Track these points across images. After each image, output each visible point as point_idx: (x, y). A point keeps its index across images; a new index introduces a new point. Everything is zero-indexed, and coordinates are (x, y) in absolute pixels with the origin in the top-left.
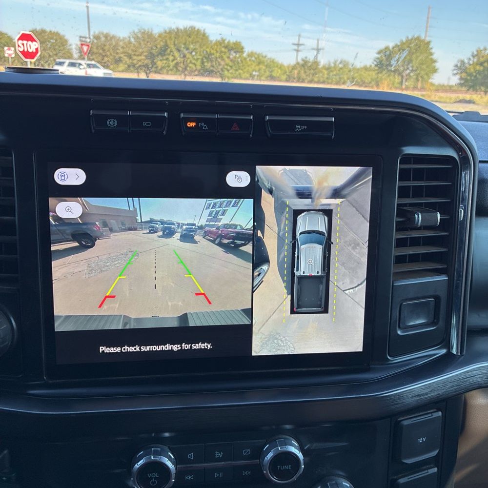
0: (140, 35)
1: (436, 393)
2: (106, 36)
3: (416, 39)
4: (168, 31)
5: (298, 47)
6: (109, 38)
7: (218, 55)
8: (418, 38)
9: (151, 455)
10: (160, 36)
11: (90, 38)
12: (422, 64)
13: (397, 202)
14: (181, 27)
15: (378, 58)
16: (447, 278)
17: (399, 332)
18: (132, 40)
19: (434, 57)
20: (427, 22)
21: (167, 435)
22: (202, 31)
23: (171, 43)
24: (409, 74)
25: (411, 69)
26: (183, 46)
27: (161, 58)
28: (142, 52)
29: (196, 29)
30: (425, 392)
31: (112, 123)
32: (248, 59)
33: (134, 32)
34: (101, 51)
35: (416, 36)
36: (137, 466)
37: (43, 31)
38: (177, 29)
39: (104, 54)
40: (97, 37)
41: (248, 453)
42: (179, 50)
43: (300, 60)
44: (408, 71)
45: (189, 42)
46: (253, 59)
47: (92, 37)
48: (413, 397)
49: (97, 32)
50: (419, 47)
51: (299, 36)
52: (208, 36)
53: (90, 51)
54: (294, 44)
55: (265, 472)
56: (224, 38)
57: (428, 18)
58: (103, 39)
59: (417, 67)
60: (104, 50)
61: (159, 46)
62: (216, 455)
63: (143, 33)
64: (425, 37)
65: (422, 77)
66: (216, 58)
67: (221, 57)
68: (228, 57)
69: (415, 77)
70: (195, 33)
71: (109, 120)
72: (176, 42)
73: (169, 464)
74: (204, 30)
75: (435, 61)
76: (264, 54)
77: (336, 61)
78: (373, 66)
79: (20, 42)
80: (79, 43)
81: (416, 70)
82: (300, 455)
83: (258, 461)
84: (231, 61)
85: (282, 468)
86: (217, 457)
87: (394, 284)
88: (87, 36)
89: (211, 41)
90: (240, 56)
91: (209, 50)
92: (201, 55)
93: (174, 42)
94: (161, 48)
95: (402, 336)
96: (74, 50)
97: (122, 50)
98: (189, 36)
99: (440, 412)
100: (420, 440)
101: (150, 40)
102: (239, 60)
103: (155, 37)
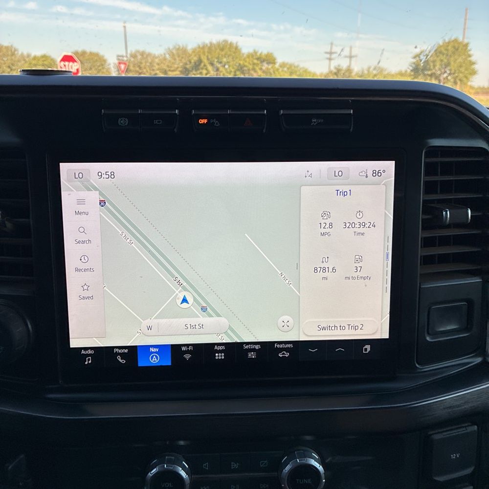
0: (174, 52)
1: (470, 405)
2: (142, 54)
3: (453, 41)
4: (201, 46)
5: (331, 55)
6: (145, 56)
7: (251, 67)
8: (456, 40)
9: (164, 464)
10: (194, 51)
11: (127, 57)
12: (461, 66)
13: (423, 198)
14: (214, 42)
15: (414, 63)
16: (481, 280)
17: (428, 339)
18: (167, 56)
19: (473, 59)
20: (465, 24)
21: (182, 443)
22: (235, 45)
23: (204, 58)
24: (447, 77)
25: (448, 72)
26: (216, 60)
27: (195, 73)
28: (178, 68)
29: (229, 42)
30: (458, 403)
31: (123, 122)
32: (280, 70)
33: (169, 49)
34: (138, 69)
35: (453, 38)
36: (150, 475)
37: (84, 53)
38: (211, 43)
39: (140, 71)
40: (134, 56)
41: (265, 464)
42: (212, 64)
43: (332, 68)
44: (445, 75)
45: (222, 55)
46: (285, 69)
47: (129, 56)
48: (444, 409)
49: (134, 51)
50: (457, 50)
51: (332, 44)
52: (241, 49)
53: (127, 69)
54: (326, 53)
55: (283, 485)
56: (257, 50)
57: (466, 20)
58: (139, 57)
59: (455, 71)
60: (140, 68)
61: (193, 61)
62: (232, 465)
63: (178, 49)
64: (464, 38)
65: (460, 80)
66: (249, 70)
67: (254, 69)
68: (261, 69)
70: (228, 46)
71: (120, 119)
72: (210, 57)
73: (183, 474)
74: (236, 44)
75: (474, 63)
76: (296, 64)
77: (369, 68)
78: (409, 71)
79: (62, 63)
80: (117, 62)
81: (454, 74)
82: (320, 468)
83: (276, 473)
84: (264, 72)
85: (301, 481)
86: (232, 468)
87: (422, 287)
88: (125, 54)
89: (243, 54)
90: (272, 68)
91: (241, 62)
92: (233, 68)
93: (207, 57)
94: (195, 63)
95: (432, 342)
96: (112, 69)
97: (157, 67)
98: (222, 50)
99: (476, 427)
100: (453, 456)
101: (184, 56)
102: (272, 71)
103: (189, 53)
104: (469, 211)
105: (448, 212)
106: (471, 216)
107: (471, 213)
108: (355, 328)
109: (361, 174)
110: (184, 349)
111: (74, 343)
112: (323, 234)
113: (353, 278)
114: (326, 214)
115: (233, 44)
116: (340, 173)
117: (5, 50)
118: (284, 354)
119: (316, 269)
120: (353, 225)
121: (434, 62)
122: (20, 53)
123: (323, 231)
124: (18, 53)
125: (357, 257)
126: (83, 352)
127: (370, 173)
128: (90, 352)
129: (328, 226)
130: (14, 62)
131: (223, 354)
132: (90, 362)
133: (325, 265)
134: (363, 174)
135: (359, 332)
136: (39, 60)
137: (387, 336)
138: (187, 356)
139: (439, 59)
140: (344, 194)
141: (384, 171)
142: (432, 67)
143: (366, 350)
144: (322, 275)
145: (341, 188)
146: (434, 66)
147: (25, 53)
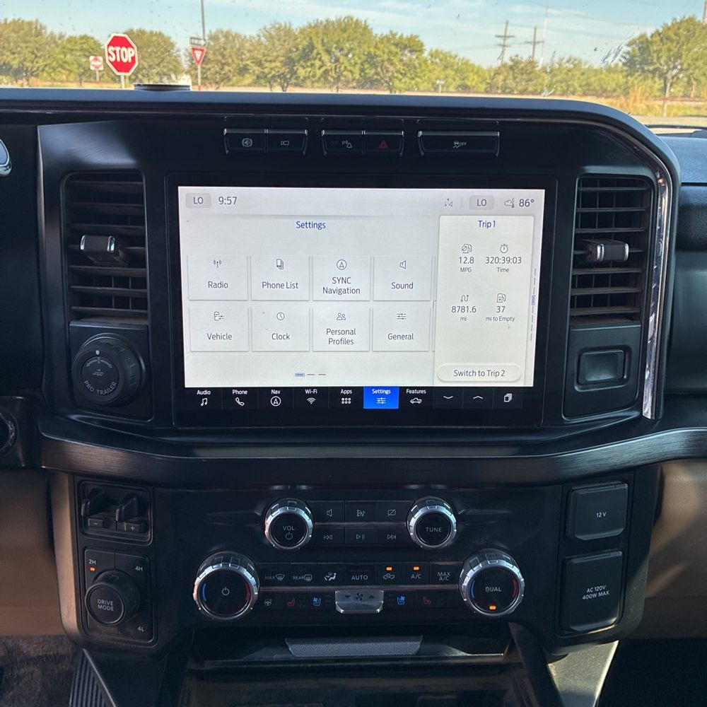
0: (273, 33)
2: (227, 35)
3: (687, 21)
4: (313, 25)
5: (505, 40)
6: (230, 38)
7: (386, 57)
8: (691, 20)
9: (286, 506)
10: (302, 31)
11: (204, 39)
13: (575, 232)
14: (333, 18)
15: (628, 53)
16: (640, 326)
17: (577, 389)
18: (263, 39)
21: (304, 487)
22: (363, 23)
23: (317, 42)
24: (676, 75)
25: (679, 67)
26: (334, 46)
27: (304, 65)
28: (277, 57)
29: (355, 19)
31: (247, 143)
32: (430, 61)
33: (265, 28)
34: (220, 58)
35: (687, 17)
36: (271, 517)
37: (142, 33)
38: (327, 21)
39: (223, 61)
40: (214, 38)
42: (329, 52)
43: (507, 60)
44: (675, 72)
45: (344, 39)
46: (438, 60)
47: (206, 38)
49: (214, 31)
51: (507, 23)
52: (371, 29)
53: (204, 58)
54: (499, 36)
55: (411, 534)
56: (394, 32)
58: (223, 40)
59: (689, 65)
60: (223, 56)
61: (300, 47)
62: (358, 513)
63: (279, 29)
64: (704, 17)
65: (696, 80)
66: (383, 61)
67: (390, 61)
68: (401, 60)
69: (685, 79)
70: (353, 26)
71: (243, 140)
72: (325, 41)
73: (306, 518)
74: (365, 21)
76: (453, 53)
77: (562, 59)
78: (620, 64)
79: (111, 48)
80: (190, 47)
81: (687, 70)
82: (452, 517)
83: (405, 522)
84: (405, 65)
85: (431, 530)
86: (358, 516)
87: (572, 330)
88: (201, 36)
89: (375, 37)
90: (417, 58)
91: (372, 50)
92: (360, 58)
93: (323, 40)
94: (304, 50)
95: (580, 393)
96: (183, 57)
97: (248, 55)
98: (344, 30)
99: (626, 486)
100: (599, 515)
101: (287, 38)
102: (416, 63)
103: (294, 34)
104: (627, 247)
105: (603, 248)
106: (629, 253)
107: (629, 250)
108: (496, 374)
109: (507, 203)
110: (307, 392)
111: (189, 383)
112: (463, 270)
113: (495, 319)
114: (467, 248)
115: (361, 22)
116: (484, 202)
117: (26, 28)
118: (416, 400)
119: (454, 308)
120: (496, 260)
121: (658, 52)
122: (48, 32)
123: (464, 266)
124: (45, 32)
125: (501, 295)
126: (199, 392)
127: (517, 203)
128: (206, 392)
129: (468, 260)
130: (40, 45)
131: (350, 399)
132: (206, 403)
133: (464, 304)
134: (510, 203)
135: (500, 378)
136: (76, 43)
137: (531, 385)
138: (311, 400)
139: (666, 47)
140: (488, 225)
141: (533, 201)
142: (655, 60)
143: (507, 398)
144: (461, 314)
145: (484, 219)
146: (659, 58)
147: (57, 33)
